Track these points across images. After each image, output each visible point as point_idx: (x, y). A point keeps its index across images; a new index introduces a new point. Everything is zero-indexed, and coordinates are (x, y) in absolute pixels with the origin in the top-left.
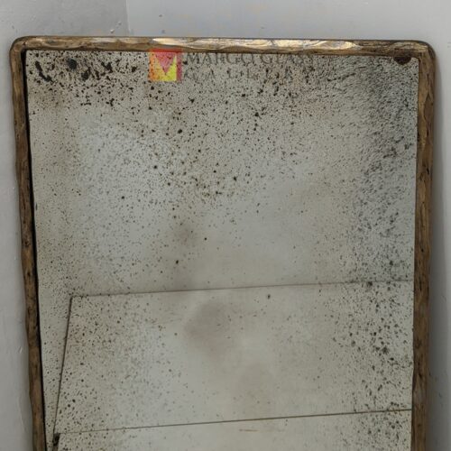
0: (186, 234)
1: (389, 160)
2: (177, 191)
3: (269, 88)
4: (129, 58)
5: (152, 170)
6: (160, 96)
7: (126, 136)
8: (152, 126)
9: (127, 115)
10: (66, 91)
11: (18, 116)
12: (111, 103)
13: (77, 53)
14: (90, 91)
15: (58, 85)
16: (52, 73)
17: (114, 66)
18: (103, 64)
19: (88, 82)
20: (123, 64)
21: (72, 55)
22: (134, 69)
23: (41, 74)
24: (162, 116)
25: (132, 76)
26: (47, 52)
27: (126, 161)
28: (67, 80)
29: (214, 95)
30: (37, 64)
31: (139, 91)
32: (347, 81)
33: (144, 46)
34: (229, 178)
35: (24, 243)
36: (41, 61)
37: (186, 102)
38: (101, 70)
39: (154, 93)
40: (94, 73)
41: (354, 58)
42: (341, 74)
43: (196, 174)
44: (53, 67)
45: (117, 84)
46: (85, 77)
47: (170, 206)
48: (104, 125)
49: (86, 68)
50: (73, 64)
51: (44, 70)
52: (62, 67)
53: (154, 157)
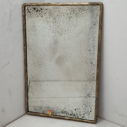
0: (56, 42)
1: (94, 26)
2: (54, 34)
3: (72, 13)
4: (46, 7)
5: (50, 30)
6: (52, 15)
7: (45, 23)
8: (50, 21)
9: (45, 19)
10: (33, 14)
11: (24, 19)
12: (42, 16)
13: (36, 6)
14: (38, 14)
15: (32, 13)
16: (30, 11)
17: (43, 9)
18: (41, 9)
19: (38, 12)
20: (44, 8)
21: (35, 7)
22: (47, 9)
23: (28, 11)
24: (52, 19)
25: (46, 11)
26: (30, 6)
27: (45, 28)
28: (33, 12)
29: (62, 14)
30: (28, 9)
31: (48, 14)
32: (87, 11)
33: (49, 5)
34: (64, 31)
35: (24, 45)
37: (56, 16)
38: (40, 10)
39: (50, 14)
40: (39, 10)
41: (88, 6)
42: (86, 9)
43: (58, 30)
44: (31, 9)
45: (43, 13)
46: (37, 11)
47: (53, 37)
48: (41, 21)
49: (37, 10)
50: (35, 9)
51: (29, 10)
52: (33, 9)
53: (50, 27)
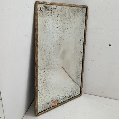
0: (61, 39)
2: (60, 32)
4: (55, 7)
5: (57, 28)
6: (59, 14)
7: (54, 22)
8: (57, 20)
9: (54, 18)
10: (45, 13)
12: (52, 15)
13: (47, 5)
14: (49, 13)
15: (43, 12)
16: (42, 9)
17: (53, 8)
19: (49, 11)
20: (54, 8)
21: (46, 5)
22: (56, 9)
23: (41, 9)
24: (59, 18)
25: (55, 10)
26: (42, 4)
27: (53, 27)
28: (45, 11)
29: (66, 14)
31: (56, 13)
34: (67, 28)
36: (41, 6)
37: (62, 15)
38: (51, 9)
39: (58, 13)
40: (49, 9)
43: (63, 28)
44: (43, 8)
45: (53, 12)
46: (48, 10)
48: (51, 20)
49: (48, 8)
50: (46, 7)
52: (44, 8)
53: (57, 26)
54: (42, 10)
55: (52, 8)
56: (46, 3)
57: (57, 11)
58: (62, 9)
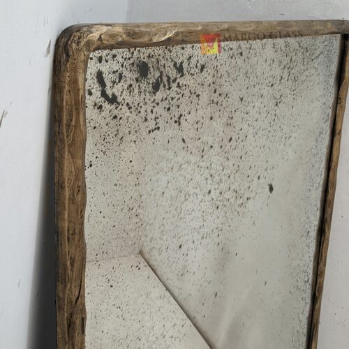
6: (220, 99)
7: (189, 162)
10: (133, 116)
15: (125, 108)
16: (117, 90)
17: (185, 65)
18: (175, 65)
19: (159, 95)
20: (193, 61)
21: (144, 54)
22: (203, 67)
23: (104, 94)
24: (218, 126)
25: (200, 79)
26: (114, 51)
28: (135, 99)
30: (100, 76)
31: (205, 96)
32: (319, 60)
36: (105, 68)
38: (173, 73)
39: (216, 97)
40: (165, 79)
44: (120, 77)
45: (187, 92)
46: (156, 88)
47: (217, 233)
48: (170, 155)
49: (157, 74)
50: (143, 69)
51: (108, 84)
53: (210, 181)
54: (113, 100)
55: (180, 69)
56: (145, 39)
57: (210, 79)
58: (240, 61)
